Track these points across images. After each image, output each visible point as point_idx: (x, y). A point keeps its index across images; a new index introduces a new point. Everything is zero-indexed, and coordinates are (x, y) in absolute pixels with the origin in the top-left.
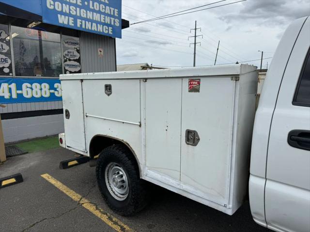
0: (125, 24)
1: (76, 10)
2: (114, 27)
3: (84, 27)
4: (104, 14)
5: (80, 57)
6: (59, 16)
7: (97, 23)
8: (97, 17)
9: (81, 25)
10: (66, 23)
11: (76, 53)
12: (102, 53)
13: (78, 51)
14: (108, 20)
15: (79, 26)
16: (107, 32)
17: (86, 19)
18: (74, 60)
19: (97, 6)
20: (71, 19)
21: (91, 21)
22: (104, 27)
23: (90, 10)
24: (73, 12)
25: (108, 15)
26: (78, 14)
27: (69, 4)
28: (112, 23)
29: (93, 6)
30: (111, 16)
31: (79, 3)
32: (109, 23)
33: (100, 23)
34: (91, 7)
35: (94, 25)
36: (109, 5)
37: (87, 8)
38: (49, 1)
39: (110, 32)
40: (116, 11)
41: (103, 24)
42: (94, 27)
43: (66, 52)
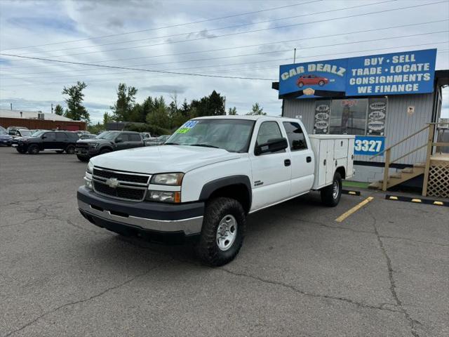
1: (375, 80)
2: (422, 83)
3: (382, 91)
4: (409, 73)
6: (359, 88)
7: (397, 84)
8: (398, 79)
10: (364, 92)
11: (381, 114)
12: (413, 110)
13: (384, 112)
14: (412, 78)
15: (376, 91)
16: (410, 90)
17: (385, 84)
18: (379, 120)
19: (398, 69)
20: (369, 88)
21: (391, 84)
22: (407, 86)
23: (390, 74)
24: (372, 82)
25: (413, 73)
26: (377, 82)
27: (369, 76)
28: (419, 79)
29: (394, 70)
30: (418, 72)
31: (379, 72)
32: (414, 80)
33: (402, 83)
34: (392, 71)
35: (394, 86)
36: (416, 63)
37: (387, 74)
38: (351, 80)
39: (415, 89)
40: (426, 65)
41: (406, 83)
42: (394, 89)
43: (372, 114)
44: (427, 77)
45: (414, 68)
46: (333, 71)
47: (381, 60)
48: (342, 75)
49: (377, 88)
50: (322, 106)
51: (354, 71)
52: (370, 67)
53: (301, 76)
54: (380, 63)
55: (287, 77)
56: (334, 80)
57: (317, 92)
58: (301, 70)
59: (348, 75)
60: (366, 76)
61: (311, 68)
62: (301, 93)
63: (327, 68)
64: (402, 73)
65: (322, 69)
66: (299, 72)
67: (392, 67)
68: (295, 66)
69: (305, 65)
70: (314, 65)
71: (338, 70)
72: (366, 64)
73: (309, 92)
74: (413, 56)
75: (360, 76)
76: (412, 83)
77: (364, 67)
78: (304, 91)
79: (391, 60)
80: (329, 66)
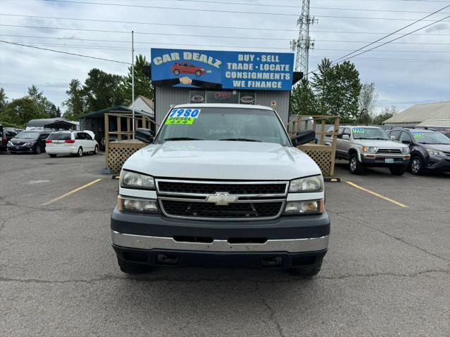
1: (248, 75)
2: (284, 81)
3: (253, 86)
4: (275, 72)
6: (234, 81)
7: (266, 80)
8: (266, 76)
10: (239, 86)
12: (275, 105)
14: (277, 76)
15: (249, 86)
16: (276, 87)
17: (256, 80)
19: (267, 67)
20: (243, 82)
21: (261, 80)
22: (273, 83)
23: (260, 72)
24: (245, 77)
25: (278, 72)
26: (249, 77)
27: (243, 71)
28: (282, 78)
29: (263, 67)
30: (280, 72)
31: (251, 69)
32: (278, 78)
33: (269, 80)
34: (261, 69)
35: (263, 83)
36: (280, 63)
37: (257, 71)
38: (227, 73)
39: (279, 87)
40: (287, 66)
41: (272, 81)
42: (263, 85)
44: (288, 77)
45: (278, 68)
46: (210, 62)
47: (252, 57)
48: (218, 67)
49: (249, 83)
50: (197, 96)
51: (229, 64)
52: (243, 62)
53: (176, 63)
54: (252, 60)
55: (161, 62)
56: (210, 72)
57: (195, 82)
58: (176, 57)
59: (223, 68)
60: (240, 71)
61: (187, 56)
62: (177, 81)
63: (203, 58)
64: (269, 71)
65: (199, 59)
66: (174, 59)
67: (261, 65)
68: (169, 51)
69: (181, 52)
70: (190, 54)
71: (214, 62)
72: (239, 60)
73: (186, 81)
74: (277, 57)
75: (235, 71)
76: (277, 81)
77: (238, 62)
78: (181, 80)
79: (261, 58)
80: (205, 56)
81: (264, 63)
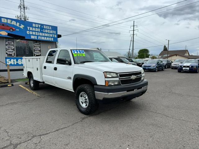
0: (59, 36)
1: (38, 33)
2: (54, 38)
3: (41, 39)
4: (50, 33)
5: (40, 50)
6: (31, 36)
7: (47, 37)
8: (46, 35)
9: (40, 38)
10: (34, 38)
11: (39, 48)
12: (50, 48)
13: (40, 47)
14: (51, 35)
15: (39, 39)
16: (51, 40)
17: (42, 36)
18: (38, 51)
19: (46, 31)
20: (36, 37)
21: (44, 36)
22: (50, 38)
23: (44, 33)
25: (51, 34)
26: (39, 35)
28: (53, 37)
29: (45, 31)
30: (52, 34)
31: (39, 31)
33: (48, 37)
34: (44, 31)
36: (52, 30)
37: (42, 32)
38: (27, 32)
39: (52, 40)
40: (55, 32)
41: (49, 37)
42: (45, 39)
43: (35, 48)
44: (56, 36)
45: (51, 32)
46: (18, 25)
47: (40, 26)
48: (23, 28)
49: (39, 37)
50: (9, 42)
51: (28, 28)
52: (35, 27)
54: (39, 27)
56: (18, 30)
57: (9, 34)
59: (26, 28)
60: (34, 31)
61: (4, 21)
63: (14, 23)
64: (47, 33)
65: (11, 23)
67: (44, 30)
70: (6, 20)
71: (20, 25)
72: (33, 26)
73: (4, 33)
74: (50, 27)
75: (31, 31)
76: (51, 37)
77: (33, 27)
79: (43, 27)
80: (15, 22)
81: (45, 29)
